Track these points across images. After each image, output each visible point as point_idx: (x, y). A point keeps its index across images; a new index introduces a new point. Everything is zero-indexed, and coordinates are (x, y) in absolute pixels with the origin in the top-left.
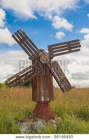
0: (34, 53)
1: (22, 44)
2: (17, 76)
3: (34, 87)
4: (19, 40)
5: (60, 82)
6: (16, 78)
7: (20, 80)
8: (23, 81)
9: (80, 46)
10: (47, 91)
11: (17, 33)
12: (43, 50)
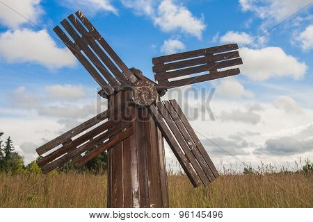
0: (114, 77)
1: (81, 51)
2: (65, 139)
3: (114, 173)
4: (74, 42)
5: (185, 159)
6: (61, 146)
7: (74, 153)
8: (83, 154)
9: (240, 61)
10: (149, 183)
11: (69, 21)
12: (139, 71)
